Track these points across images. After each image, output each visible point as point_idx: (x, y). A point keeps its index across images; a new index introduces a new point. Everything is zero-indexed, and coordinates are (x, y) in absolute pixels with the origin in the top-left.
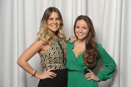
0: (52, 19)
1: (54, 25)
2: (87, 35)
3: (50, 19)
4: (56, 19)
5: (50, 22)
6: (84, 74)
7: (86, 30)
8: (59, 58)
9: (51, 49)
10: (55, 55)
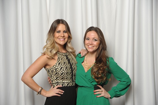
0: (59, 32)
1: (62, 38)
2: (97, 48)
3: (57, 32)
4: (64, 32)
5: (57, 35)
7: (97, 42)
8: (67, 74)
9: (58, 64)
10: (62, 70)
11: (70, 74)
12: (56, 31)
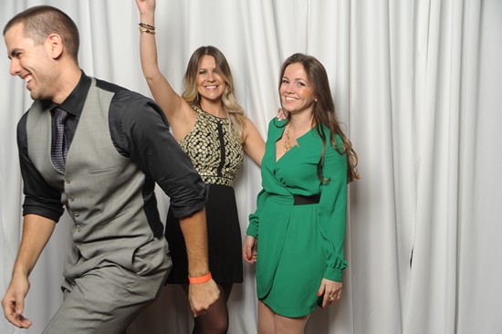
0: (205, 72)
1: (209, 84)
2: (305, 102)
3: (201, 73)
4: (214, 71)
5: (201, 78)
6: (293, 203)
7: (304, 88)
8: (207, 157)
9: (194, 133)
10: (198, 146)
11: (217, 159)
12: (199, 71)
